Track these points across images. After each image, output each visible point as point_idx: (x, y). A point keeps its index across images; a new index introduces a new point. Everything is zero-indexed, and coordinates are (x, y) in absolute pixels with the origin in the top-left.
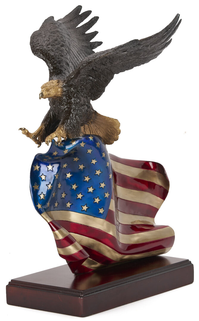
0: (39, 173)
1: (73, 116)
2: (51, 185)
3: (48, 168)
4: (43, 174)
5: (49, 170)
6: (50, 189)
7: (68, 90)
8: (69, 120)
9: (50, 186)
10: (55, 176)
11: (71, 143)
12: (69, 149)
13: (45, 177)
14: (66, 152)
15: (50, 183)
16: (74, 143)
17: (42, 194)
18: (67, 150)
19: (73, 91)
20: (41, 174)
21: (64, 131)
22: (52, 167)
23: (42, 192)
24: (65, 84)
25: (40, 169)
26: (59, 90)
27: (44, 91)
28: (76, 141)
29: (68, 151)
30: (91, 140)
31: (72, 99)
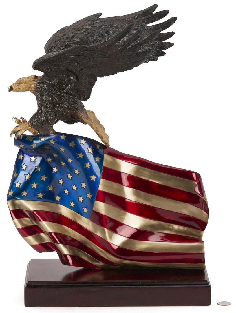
0: (22, 162)
1: (42, 112)
2: (30, 176)
3: (31, 159)
4: (24, 164)
5: (31, 161)
6: (28, 180)
7: (41, 87)
8: (36, 116)
9: (28, 176)
10: (36, 167)
11: (40, 139)
12: (37, 144)
13: (26, 167)
14: (34, 146)
15: (29, 173)
16: (43, 139)
17: (18, 182)
18: (35, 144)
19: (45, 89)
20: (23, 164)
21: (30, 126)
22: (35, 158)
23: (19, 181)
24: (39, 81)
25: (23, 158)
26: (32, 86)
27: (14, 85)
28: (45, 137)
29: (36, 146)
30: (63, 139)
31: (43, 96)
